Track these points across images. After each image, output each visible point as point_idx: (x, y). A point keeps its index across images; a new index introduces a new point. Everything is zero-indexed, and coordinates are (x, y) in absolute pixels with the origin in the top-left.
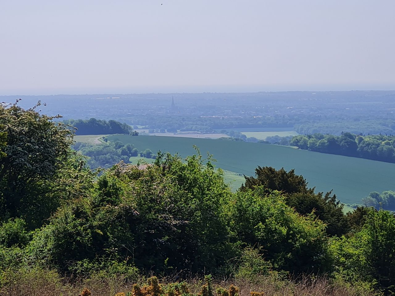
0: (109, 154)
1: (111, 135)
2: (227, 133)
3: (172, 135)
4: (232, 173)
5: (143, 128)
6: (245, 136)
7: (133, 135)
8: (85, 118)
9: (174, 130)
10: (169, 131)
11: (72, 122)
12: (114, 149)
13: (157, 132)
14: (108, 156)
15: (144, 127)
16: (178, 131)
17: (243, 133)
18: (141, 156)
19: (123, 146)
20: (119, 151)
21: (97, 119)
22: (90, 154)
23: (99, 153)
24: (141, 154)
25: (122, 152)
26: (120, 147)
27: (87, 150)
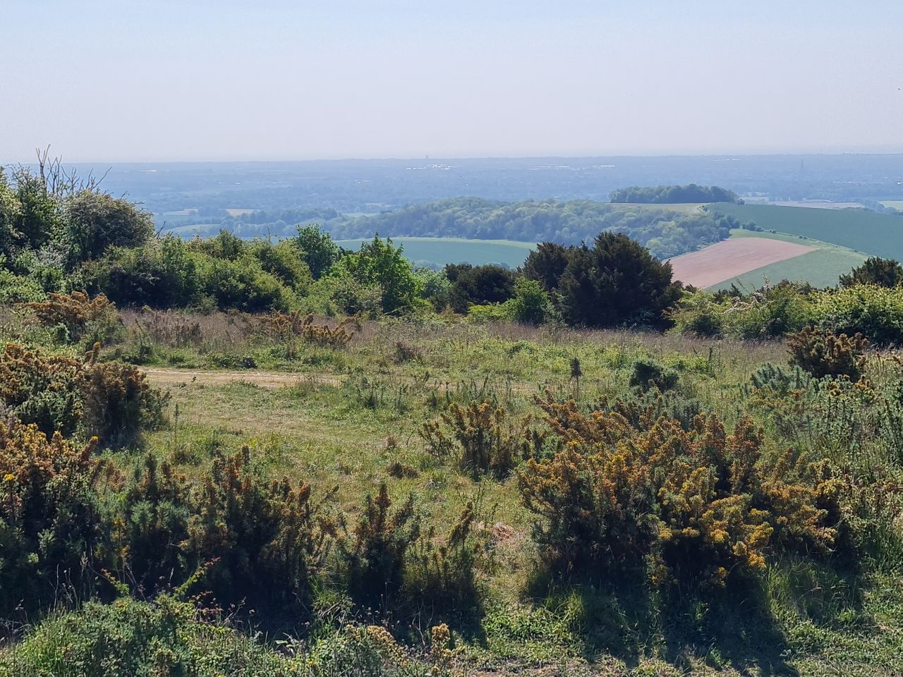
0: (705, 226)
1: (713, 204)
2: (862, 203)
3: (795, 204)
4: (847, 249)
5: (763, 196)
6: (883, 206)
7: (739, 204)
8: (684, 183)
9: (799, 199)
10: (793, 199)
11: (668, 189)
12: (712, 220)
13: (779, 200)
14: (704, 228)
15: (764, 194)
16: (804, 199)
17: (881, 203)
18: (744, 228)
19: (724, 216)
20: (718, 222)
21: (698, 185)
22: (683, 225)
23: (694, 224)
24: (744, 226)
25: (721, 223)
26: (719, 217)
27: (681, 219)
